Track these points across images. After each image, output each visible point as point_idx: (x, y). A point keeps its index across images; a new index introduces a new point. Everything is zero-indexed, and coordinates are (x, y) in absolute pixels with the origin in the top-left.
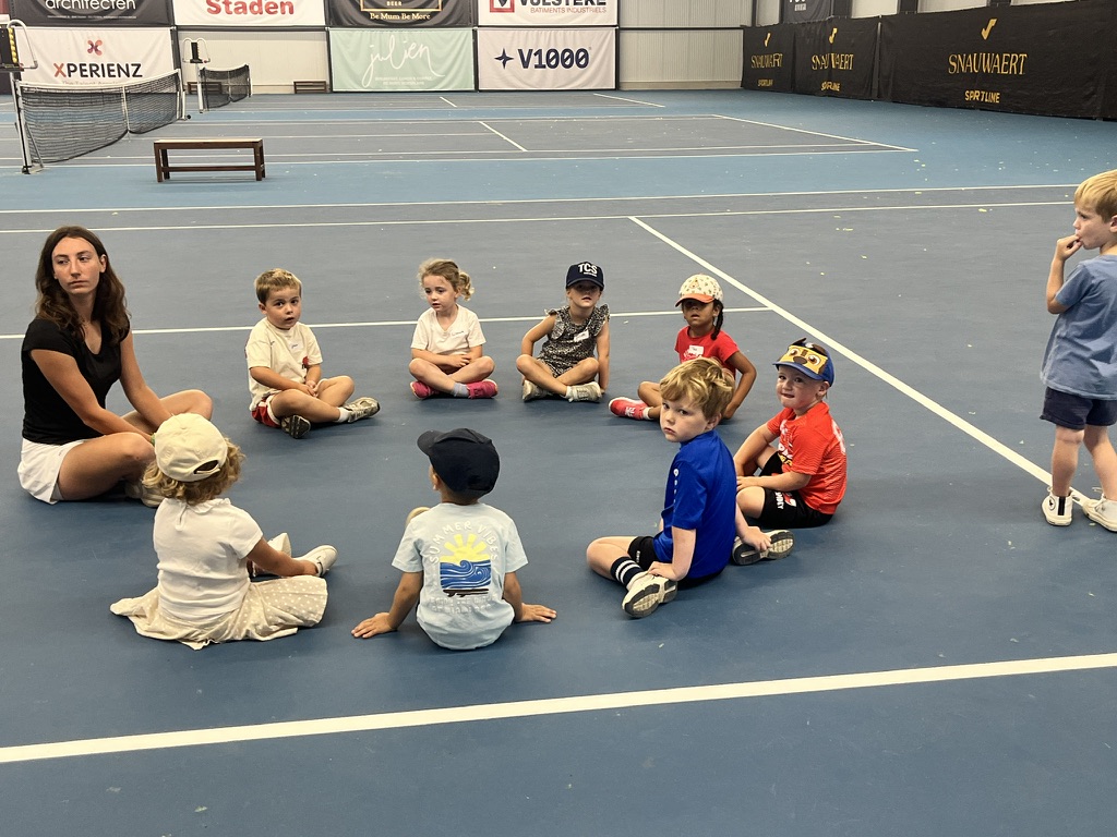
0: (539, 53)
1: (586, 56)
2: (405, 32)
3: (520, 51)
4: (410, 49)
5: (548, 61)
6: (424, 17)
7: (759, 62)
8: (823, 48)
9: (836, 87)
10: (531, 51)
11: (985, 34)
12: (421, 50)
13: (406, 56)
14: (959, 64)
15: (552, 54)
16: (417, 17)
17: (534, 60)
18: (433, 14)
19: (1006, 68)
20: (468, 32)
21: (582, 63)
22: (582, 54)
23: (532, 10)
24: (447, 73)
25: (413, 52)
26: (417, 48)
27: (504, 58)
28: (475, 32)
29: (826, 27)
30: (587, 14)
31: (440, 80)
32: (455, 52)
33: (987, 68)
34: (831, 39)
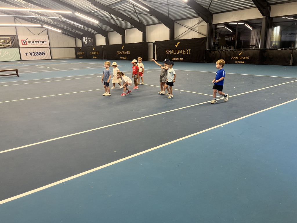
0: (34, 53)
1: (44, 53)
2: (3, 49)
3: (30, 52)
4: (5, 53)
5: (36, 54)
6: (7, 46)
7: (79, 53)
8: (92, 51)
9: (96, 57)
10: (32, 52)
11: (122, 48)
12: (7, 53)
13: (4, 54)
14: (118, 53)
15: (37, 53)
16: (6, 46)
17: (33, 54)
18: (9, 46)
19: (127, 53)
20: (18, 49)
21: (43, 54)
22: (43, 53)
23: (31, 44)
24: (14, 57)
25: (6, 53)
26: (7, 52)
27: (26, 54)
28: (19, 49)
29: (92, 47)
30: (43, 45)
31: (12, 59)
32: (15, 53)
33: (123, 53)
34: (93, 49)
